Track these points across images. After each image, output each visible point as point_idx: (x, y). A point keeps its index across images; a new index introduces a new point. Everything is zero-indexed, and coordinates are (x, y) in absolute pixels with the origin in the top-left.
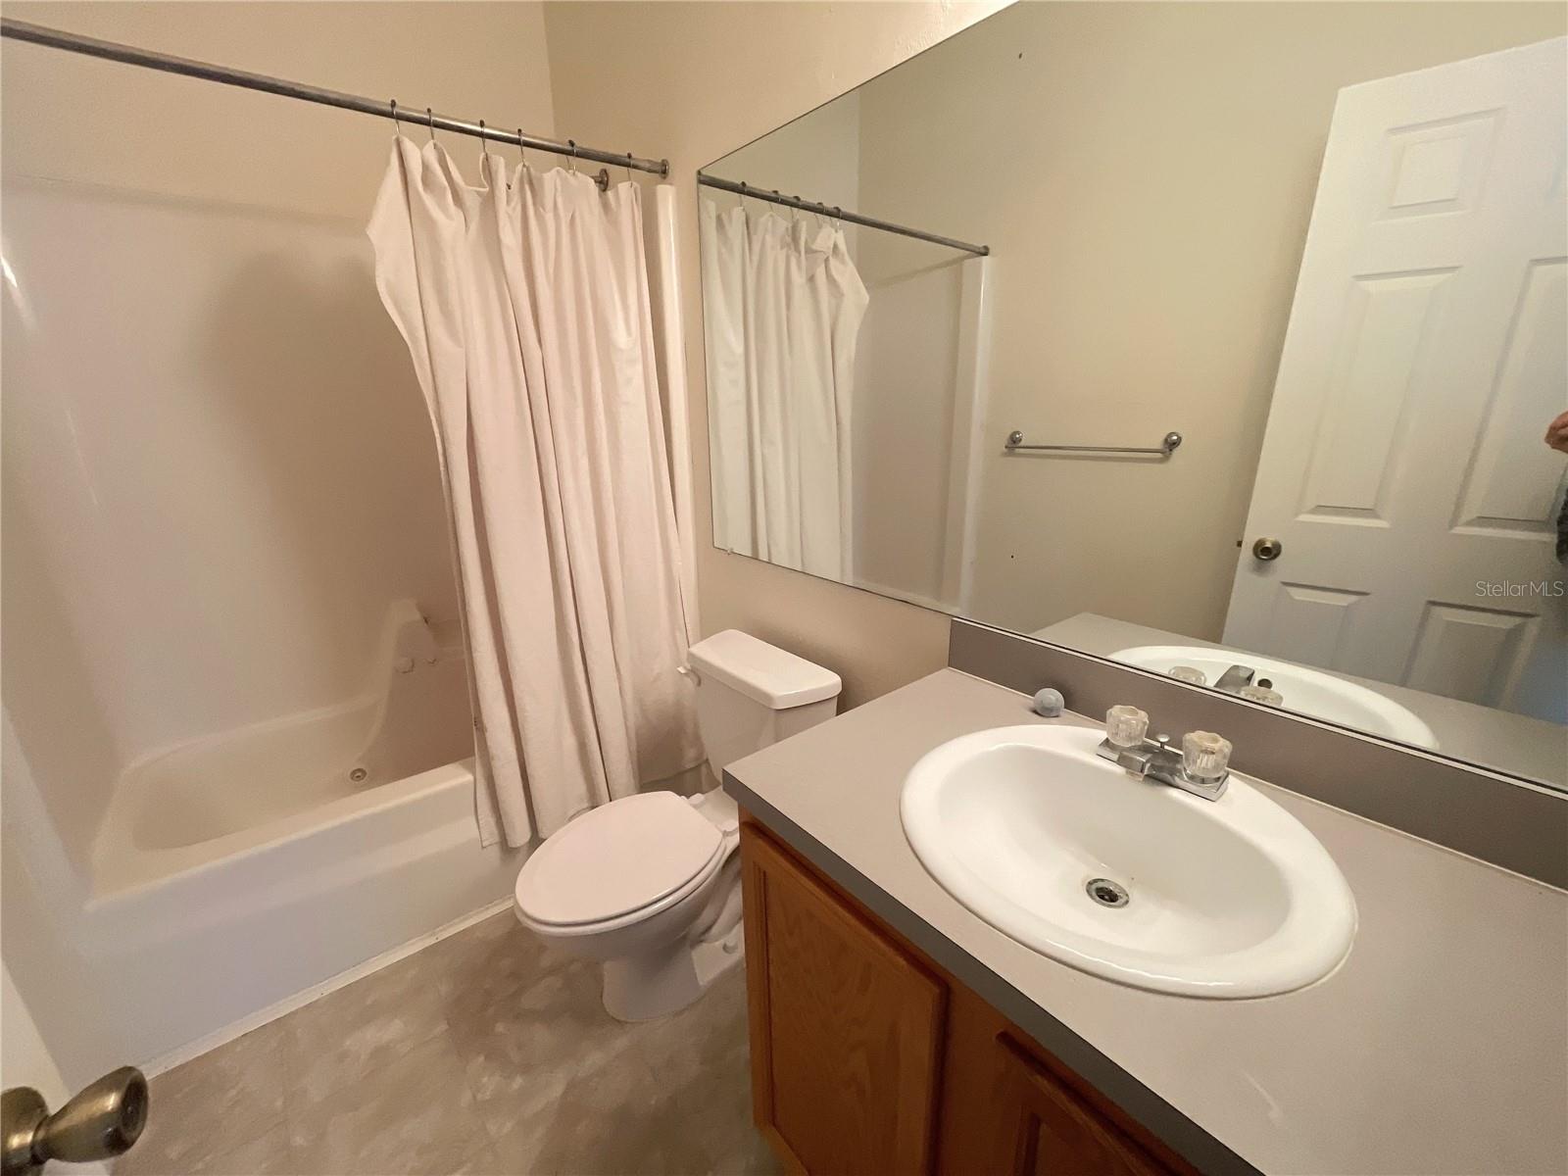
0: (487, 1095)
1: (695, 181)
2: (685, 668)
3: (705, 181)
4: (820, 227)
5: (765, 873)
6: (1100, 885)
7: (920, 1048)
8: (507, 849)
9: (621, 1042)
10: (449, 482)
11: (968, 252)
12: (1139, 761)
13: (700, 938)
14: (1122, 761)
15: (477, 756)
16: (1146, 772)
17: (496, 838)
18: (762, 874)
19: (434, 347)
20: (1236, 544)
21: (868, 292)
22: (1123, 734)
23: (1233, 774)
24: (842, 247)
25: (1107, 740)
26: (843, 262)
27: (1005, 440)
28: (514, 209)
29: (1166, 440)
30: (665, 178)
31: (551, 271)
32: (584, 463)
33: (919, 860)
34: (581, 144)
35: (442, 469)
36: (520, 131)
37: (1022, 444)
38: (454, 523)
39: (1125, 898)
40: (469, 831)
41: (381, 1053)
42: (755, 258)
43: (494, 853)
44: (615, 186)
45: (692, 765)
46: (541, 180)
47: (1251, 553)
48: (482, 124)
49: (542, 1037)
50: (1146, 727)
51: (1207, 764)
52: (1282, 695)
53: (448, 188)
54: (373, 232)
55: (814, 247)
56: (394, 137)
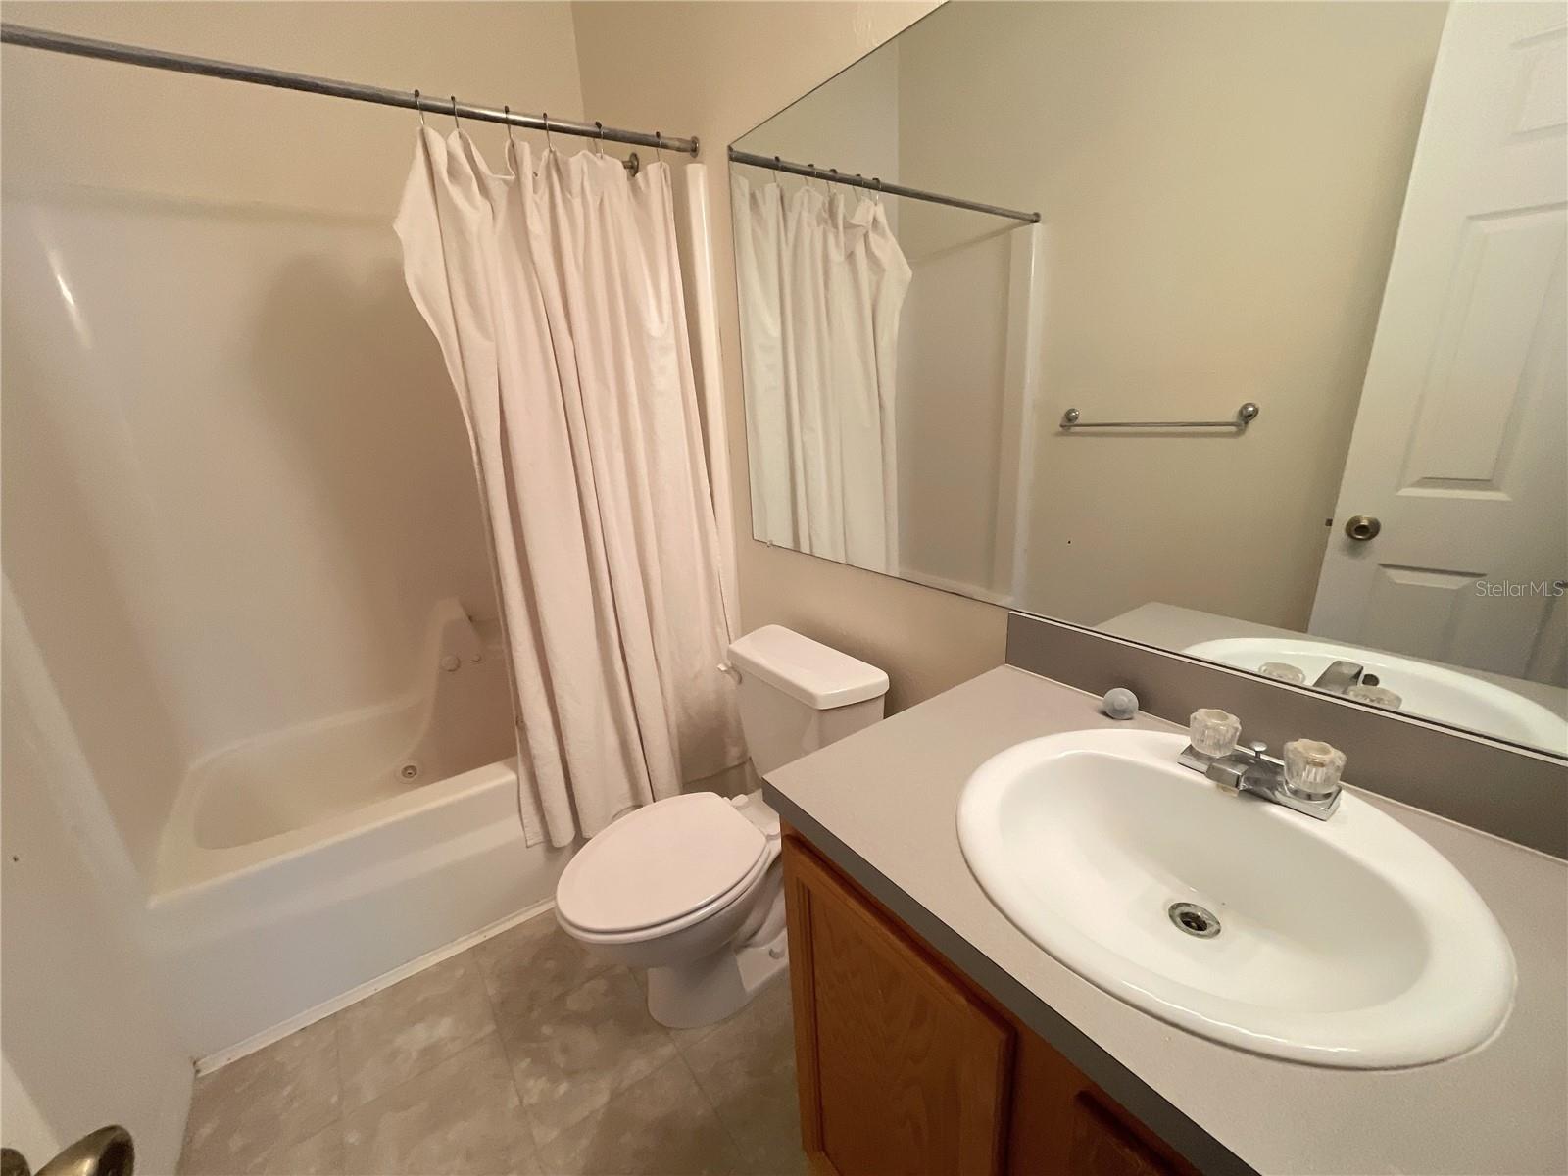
0: (533, 1099)
1: (726, 158)
2: (726, 665)
3: (736, 157)
4: (858, 200)
5: (809, 891)
6: (1186, 909)
7: (983, 1095)
8: (551, 849)
9: (667, 1050)
10: (484, 480)
11: (1017, 221)
12: (1230, 774)
13: (747, 942)
14: (1212, 773)
15: (520, 755)
16: (1242, 785)
17: (541, 838)
18: (806, 891)
19: (466, 344)
20: (1325, 521)
21: (911, 267)
22: (1209, 742)
23: (1349, 790)
24: (882, 219)
25: (1190, 747)
26: (883, 235)
27: (1059, 419)
28: (541, 198)
29: (1241, 412)
30: (695, 156)
31: (581, 260)
32: (619, 456)
33: (981, 886)
34: (608, 125)
35: (476, 466)
36: (545, 115)
37: (1079, 422)
38: (490, 520)
39: (1216, 927)
40: (513, 831)
41: (430, 1052)
42: (791, 236)
43: (539, 851)
44: (645, 167)
45: (736, 763)
46: (566, 163)
47: (1343, 532)
48: (507, 111)
49: (586, 1041)
50: (1238, 734)
51: (1315, 779)
52: (1401, 696)
53: (474, 177)
54: (400, 227)
55: (853, 222)
56: (419, 129)
